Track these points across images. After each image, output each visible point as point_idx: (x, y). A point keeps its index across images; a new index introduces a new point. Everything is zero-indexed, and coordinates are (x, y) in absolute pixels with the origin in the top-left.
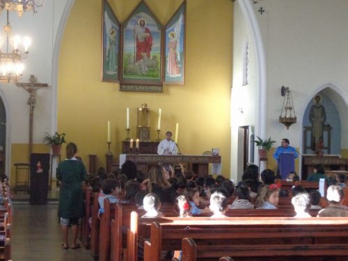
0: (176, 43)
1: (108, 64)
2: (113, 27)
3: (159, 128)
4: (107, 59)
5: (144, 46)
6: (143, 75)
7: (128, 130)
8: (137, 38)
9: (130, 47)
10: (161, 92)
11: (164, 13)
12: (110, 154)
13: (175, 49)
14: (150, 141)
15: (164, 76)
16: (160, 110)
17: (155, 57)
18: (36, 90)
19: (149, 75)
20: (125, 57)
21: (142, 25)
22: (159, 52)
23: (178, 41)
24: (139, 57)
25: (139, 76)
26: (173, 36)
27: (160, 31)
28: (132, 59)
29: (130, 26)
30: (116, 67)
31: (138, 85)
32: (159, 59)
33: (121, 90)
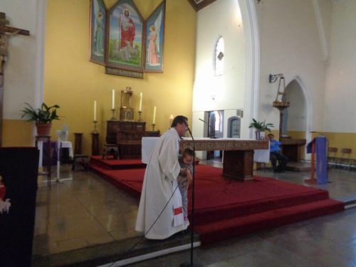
1: (96, 45)
2: (100, 11)
3: (140, 110)
4: (95, 40)
5: (128, 35)
6: (126, 61)
7: (114, 110)
8: (122, 27)
9: (115, 34)
10: (142, 78)
11: (146, 10)
12: (95, 133)
13: (154, 41)
14: (133, 121)
15: (144, 65)
16: (141, 94)
17: (137, 47)
19: (131, 62)
20: (111, 42)
21: (127, 15)
22: (140, 42)
24: (123, 44)
25: (123, 61)
26: (154, 29)
27: (142, 24)
28: (117, 45)
29: (116, 14)
30: (103, 50)
31: (122, 70)
32: (140, 49)
33: (107, 73)
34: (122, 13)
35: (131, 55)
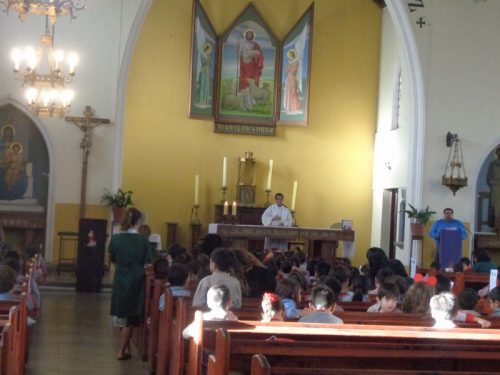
0: (298, 65)
1: (199, 92)
3: (269, 187)
4: (198, 87)
5: (251, 69)
6: (248, 111)
7: (225, 189)
8: (242, 58)
9: (231, 70)
10: (274, 135)
11: (281, 22)
12: (197, 223)
13: (295, 74)
14: (255, 205)
15: (278, 113)
16: (271, 162)
17: (266, 86)
18: (93, 127)
19: (256, 111)
20: (223, 84)
21: (250, 38)
22: (273, 78)
23: (301, 62)
24: (243, 85)
25: (242, 110)
26: (293, 55)
27: (275, 48)
28: (234, 87)
29: (232, 40)
30: (210, 98)
31: (241, 124)
32: (271, 89)
33: (217, 131)
34: (242, 36)
35: (256, 99)
